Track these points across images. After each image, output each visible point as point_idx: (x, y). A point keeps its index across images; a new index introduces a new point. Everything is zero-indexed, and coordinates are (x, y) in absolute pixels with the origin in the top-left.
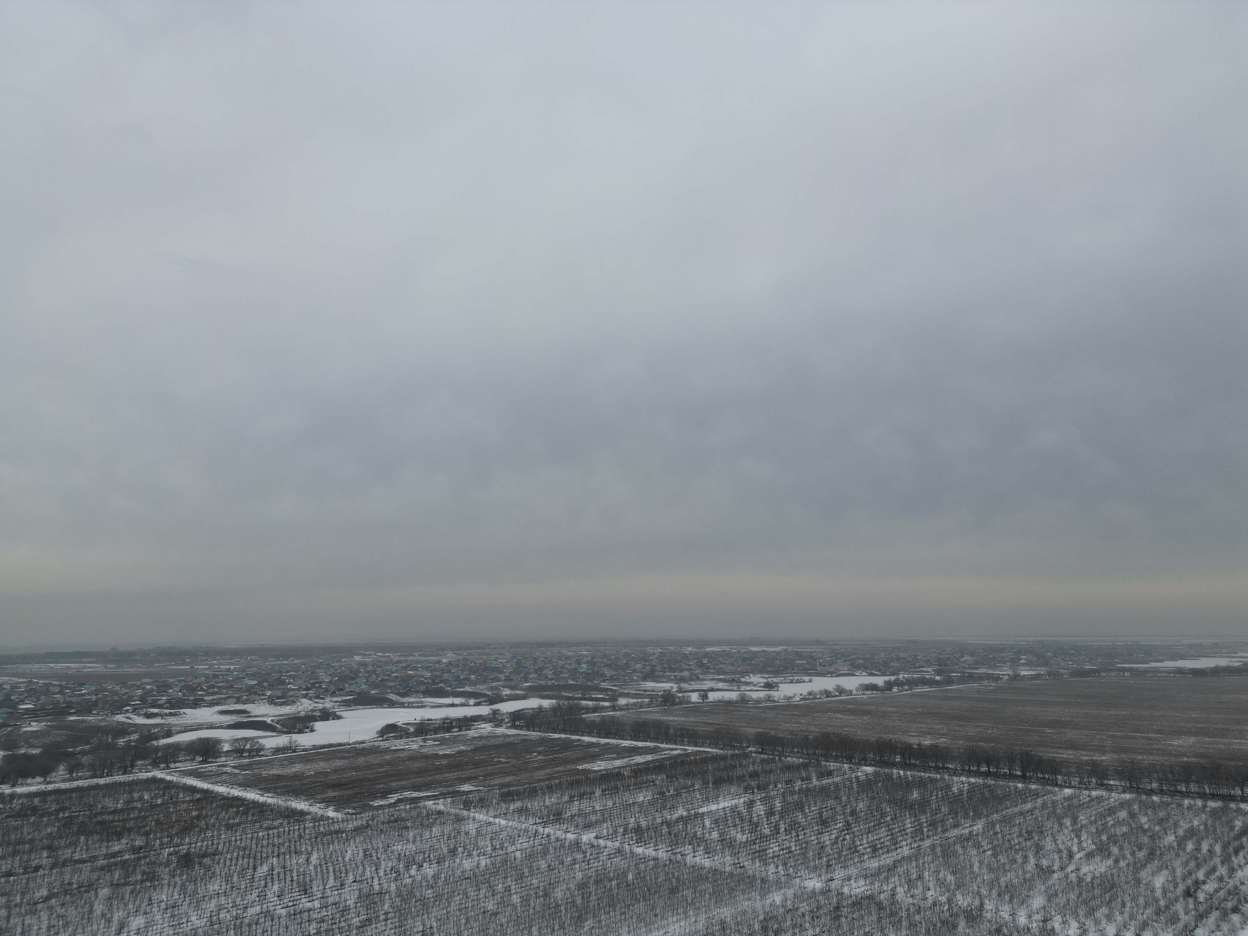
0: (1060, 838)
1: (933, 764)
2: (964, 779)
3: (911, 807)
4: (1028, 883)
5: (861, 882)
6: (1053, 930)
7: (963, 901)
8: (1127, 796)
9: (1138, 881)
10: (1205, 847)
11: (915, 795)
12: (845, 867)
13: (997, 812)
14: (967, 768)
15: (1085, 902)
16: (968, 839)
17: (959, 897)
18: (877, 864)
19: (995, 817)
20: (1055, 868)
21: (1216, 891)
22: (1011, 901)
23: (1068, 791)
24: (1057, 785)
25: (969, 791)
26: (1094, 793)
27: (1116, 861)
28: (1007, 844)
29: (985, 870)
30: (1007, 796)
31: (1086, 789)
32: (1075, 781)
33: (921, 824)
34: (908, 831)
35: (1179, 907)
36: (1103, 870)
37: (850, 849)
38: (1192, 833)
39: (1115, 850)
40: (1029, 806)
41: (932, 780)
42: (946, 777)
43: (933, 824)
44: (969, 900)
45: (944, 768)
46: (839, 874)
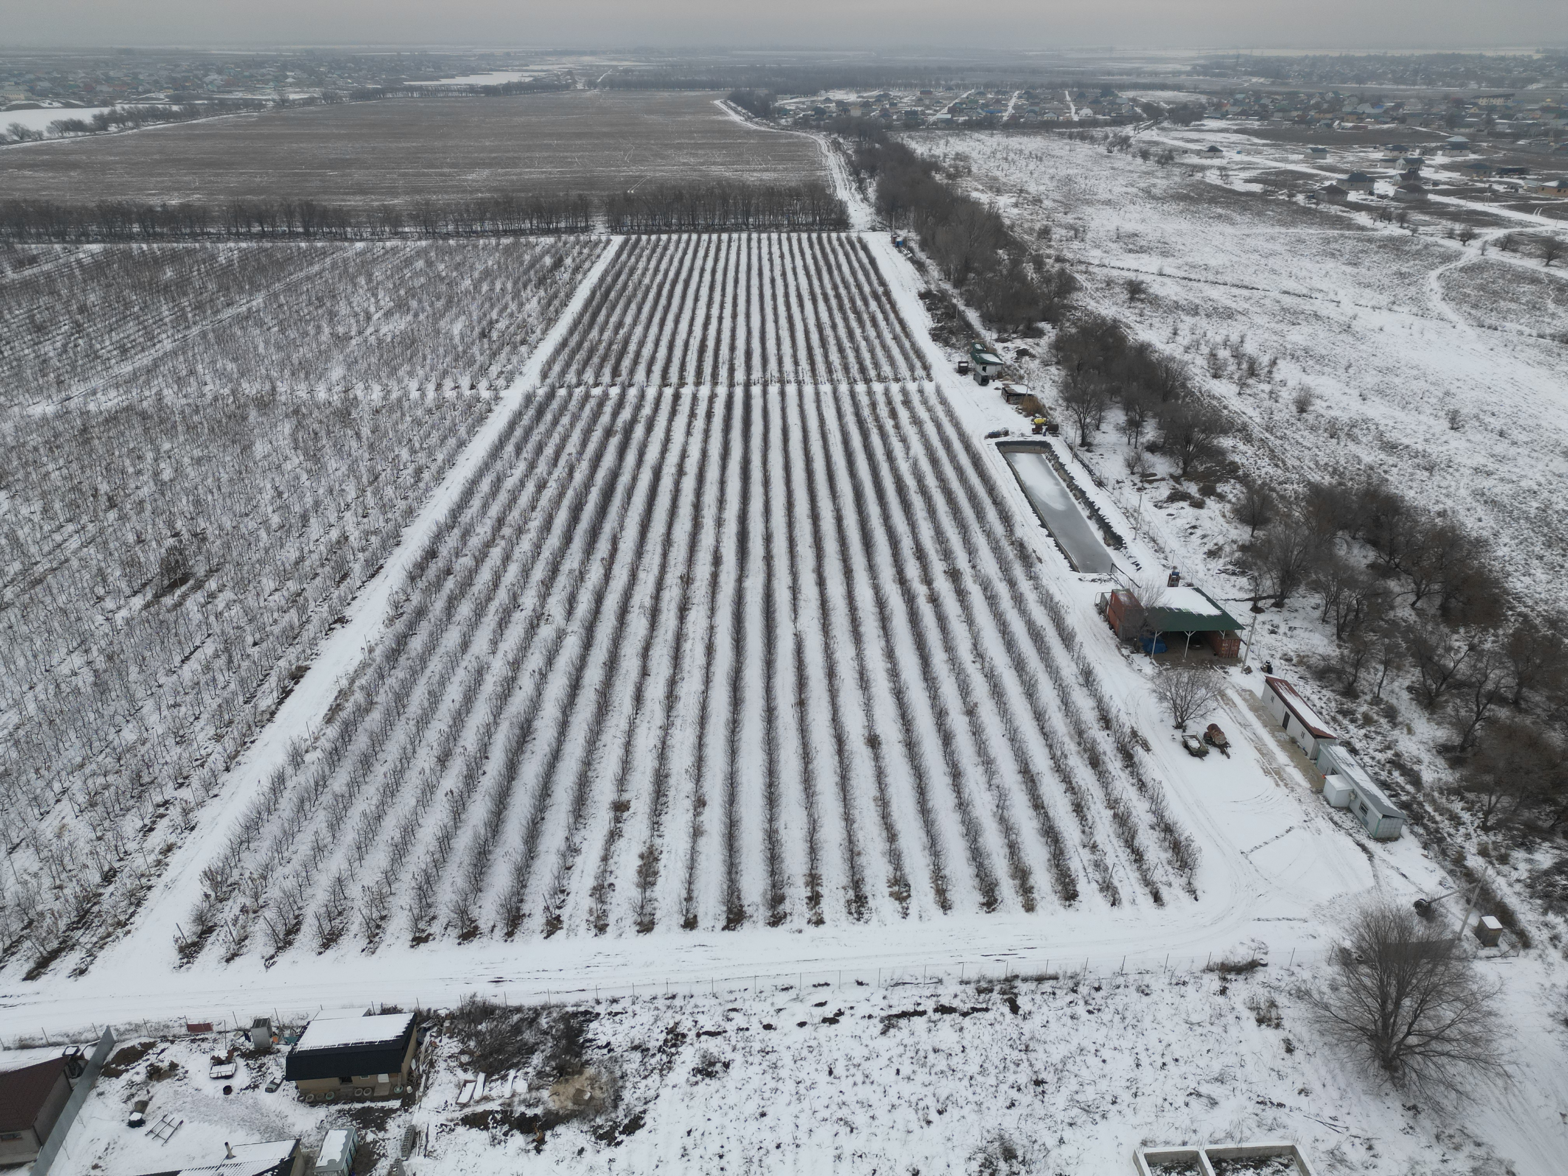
0: (355, 300)
1: (188, 231)
2: (231, 245)
3: (166, 288)
4: (325, 355)
5: (113, 393)
6: (356, 398)
7: (250, 388)
8: (424, 243)
9: (438, 332)
10: (498, 286)
11: (169, 274)
12: (85, 380)
13: (279, 280)
14: (234, 230)
15: (387, 363)
16: (247, 318)
17: (245, 385)
18: (130, 368)
19: (277, 286)
20: (353, 333)
21: (507, 327)
22: (307, 377)
23: (359, 245)
24: (346, 239)
25: (241, 259)
26: (388, 244)
27: (416, 315)
28: (295, 316)
29: (272, 350)
30: (289, 259)
31: (380, 240)
32: (367, 232)
33: (183, 309)
34: (167, 320)
35: (475, 350)
36: (402, 327)
37: (87, 356)
38: (487, 274)
39: (414, 304)
40: (316, 268)
41: (189, 252)
42: (208, 245)
43: (199, 307)
44: (257, 386)
45: (203, 234)
46: (77, 389)
